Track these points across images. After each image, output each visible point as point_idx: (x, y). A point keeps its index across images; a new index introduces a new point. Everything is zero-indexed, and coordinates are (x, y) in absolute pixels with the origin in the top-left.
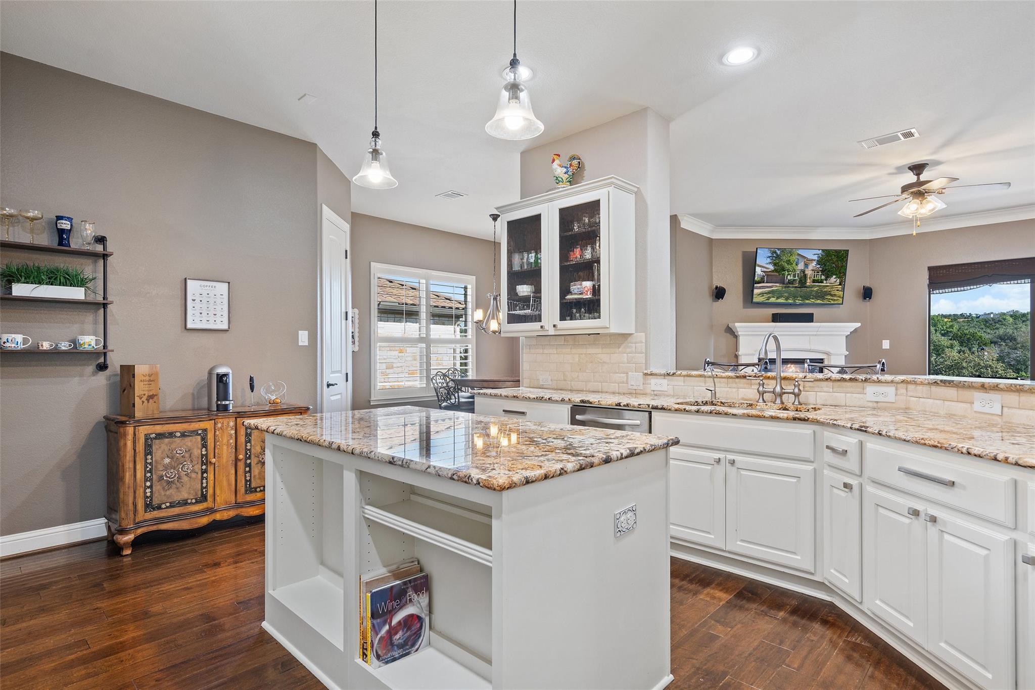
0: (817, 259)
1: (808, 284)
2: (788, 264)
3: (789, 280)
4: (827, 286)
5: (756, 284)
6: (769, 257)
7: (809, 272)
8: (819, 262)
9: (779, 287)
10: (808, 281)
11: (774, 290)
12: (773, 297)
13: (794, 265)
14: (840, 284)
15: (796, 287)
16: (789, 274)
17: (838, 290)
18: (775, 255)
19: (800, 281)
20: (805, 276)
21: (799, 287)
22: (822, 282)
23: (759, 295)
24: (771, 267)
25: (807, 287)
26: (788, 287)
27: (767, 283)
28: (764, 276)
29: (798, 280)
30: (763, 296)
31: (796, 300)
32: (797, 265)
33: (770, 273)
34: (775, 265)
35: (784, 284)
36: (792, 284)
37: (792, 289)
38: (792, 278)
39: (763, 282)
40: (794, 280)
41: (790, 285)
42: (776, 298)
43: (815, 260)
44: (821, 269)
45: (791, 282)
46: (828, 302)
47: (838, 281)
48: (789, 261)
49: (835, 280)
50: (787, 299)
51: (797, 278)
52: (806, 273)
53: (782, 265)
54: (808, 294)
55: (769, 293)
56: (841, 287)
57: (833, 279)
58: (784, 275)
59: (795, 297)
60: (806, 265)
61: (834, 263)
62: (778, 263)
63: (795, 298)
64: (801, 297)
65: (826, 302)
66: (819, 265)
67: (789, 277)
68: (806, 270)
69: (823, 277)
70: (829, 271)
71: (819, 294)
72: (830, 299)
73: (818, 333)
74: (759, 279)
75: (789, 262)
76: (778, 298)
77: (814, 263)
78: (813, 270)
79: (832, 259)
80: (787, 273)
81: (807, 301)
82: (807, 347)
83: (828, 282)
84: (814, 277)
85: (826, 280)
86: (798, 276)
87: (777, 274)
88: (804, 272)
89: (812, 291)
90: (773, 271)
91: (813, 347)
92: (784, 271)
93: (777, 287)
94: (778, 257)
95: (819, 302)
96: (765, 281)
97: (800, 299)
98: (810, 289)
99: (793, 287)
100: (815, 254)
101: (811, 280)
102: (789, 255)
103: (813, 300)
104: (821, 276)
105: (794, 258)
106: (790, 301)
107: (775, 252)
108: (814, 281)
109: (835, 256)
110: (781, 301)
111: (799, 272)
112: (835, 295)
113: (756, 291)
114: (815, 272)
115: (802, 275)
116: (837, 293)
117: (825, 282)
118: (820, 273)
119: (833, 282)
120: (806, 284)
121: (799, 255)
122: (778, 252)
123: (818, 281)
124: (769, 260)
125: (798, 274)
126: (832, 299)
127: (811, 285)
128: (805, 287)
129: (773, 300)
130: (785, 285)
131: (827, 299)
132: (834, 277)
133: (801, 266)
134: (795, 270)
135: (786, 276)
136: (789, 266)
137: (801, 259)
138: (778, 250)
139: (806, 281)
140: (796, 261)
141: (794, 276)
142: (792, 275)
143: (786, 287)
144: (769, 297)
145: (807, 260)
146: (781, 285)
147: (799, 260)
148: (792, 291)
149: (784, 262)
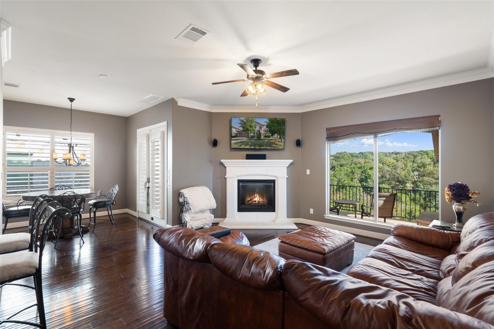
0: (266, 124)
1: (262, 138)
2: (250, 127)
3: (251, 136)
4: (273, 139)
5: (232, 138)
6: (240, 123)
7: (262, 132)
8: (267, 126)
9: (246, 139)
10: (262, 136)
11: (243, 141)
12: (243, 145)
13: (254, 128)
14: (280, 138)
15: (255, 140)
16: (251, 133)
17: (279, 142)
18: (243, 122)
19: (258, 137)
20: (260, 134)
21: (257, 140)
22: (270, 137)
23: (235, 144)
24: (241, 129)
25: (262, 140)
26: (251, 140)
27: (239, 137)
28: (237, 134)
29: (256, 136)
30: (237, 144)
31: (256, 147)
32: (255, 128)
33: (240, 132)
34: (243, 127)
36: (253, 138)
38: (253, 135)
39: (237, 137)
40: (254, 136)
41: (253, 139)
42: (244, 146)
43: (265, 125)
44: (269, 130)
45: (252, 137)
46: (273, 148)
47: (279, 136)
49: (277, 136)
50: (251, 146)
51: (255, 135)
52: (261, 132)
53: (247, 127)
54: (262, 143)
55: (240, 142)
56: (280, 140)
57: (276, 136)
58: (248, 133)
59: (255, 145)
60: (260, 128)
61: (276, 127)
64: (258, 145)
65: (272, 148)
66: (268, 128)
68: (261, 130)
69: (270, 135)
70: (273, 131)
71: (269, 144)
72: (274, 146)
73: (270, 165)
74: (235, 135)
75: (251, 126)
76: (245, 146)
77: (265, 127)
78: (264, 131)
79: (275, 125)
80: (250, 132)
81: (262, 148)
82: (264, 173)
83: (273, 137)
84: (265, 134)
85: (272, 136)
86: (256, 134)
87: (245, 132)
88: (259, 131)
89: (264, 142)
90: (242, 131)
91: (268, 174)
92: (249, 131)
93: (245, 139)
94: (245, 123)
95: (268, 148)
96: (238, 136)
97: (258, 146)
98: (264, 141)
99: (253, 140)
100: (265, 122)
101: (264, 136)
102: (251, 122)
103: (265, 147)
104: (269, 134)
105: (253, 124)
106: (253, 148)
107: (243, 121)
108: (265, 137)
109: (276, 123)
110: (247, 147)
112: (277, 144)
113: (233, 142)
114: (265, 132)
116: (278, 143)
117: (271, 137)
118: (268, 132)
119: (276, 137)
121: (256, 122)
122: (245, 121)
123: (267, 137)
124: (240, 125)
126: (276, 147)
127: (264, 139)
128: (260, 140)
129: (243, 147)
130: (249, 139)
131: (273, 146)
132: (276, 134)
133: (258, 128)
134: (254, 131)
135: (249, 134)
136: (251, 128)
137: (257, 124)
138: (245, 120)
139: (261, 137)
140: (255, 125)
141: (254, 134)
142: (253, 133)
143: (250, 140)
144: (240, 145)
145: (261, 125)
146: (247, 139)
147: (256, 125)
148: (253, 142)
149: (248, 126)
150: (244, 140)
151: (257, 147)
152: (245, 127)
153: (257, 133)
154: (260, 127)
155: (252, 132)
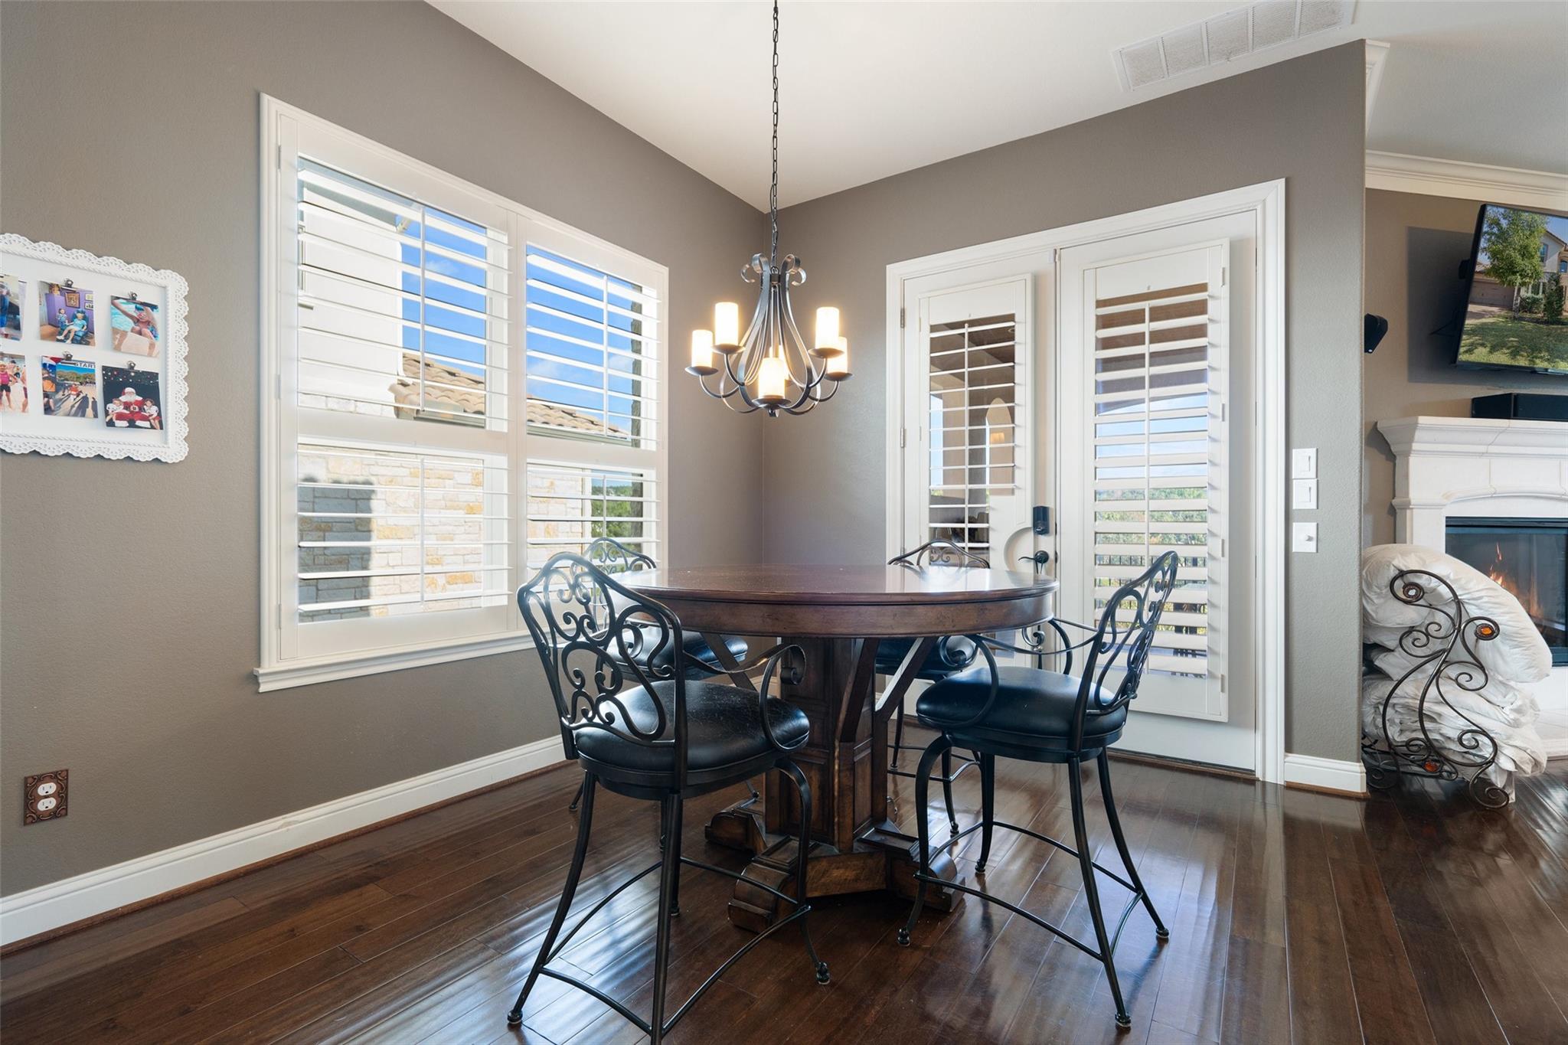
2: (1523, 256)
3: (1523, 300)
9: (1499, 316)
10: (1566, 305)
11: (1485, 324)
12: (1483, 345)
13: (1536, 260)
15: (1537, 321)
16: (1523, 284)
18: (1495, 230)
19: (1549, 304)
20: (1559, 292)
21: (1547, 323)
25: (1563, 324)
26: (1521, 319)
29: (1544, 301)
31: (1537, 357)
32: (1543, 260)
33: (1482, 279)
34: (1496, 256)
35: (1510, 309)
36: (1531, 312)
37: (1530, 326)
38: (1530, 294)
40: (1535, 301)
41: (1528, 315)
42: (1488, 349)
45: (1528, 306)
48: (1526, 247)
50: (1514, 354)
51: (1541, 296)
53: (1509, 258)
54: (1564, 341)
58: (1511, 284)
59: (1536, 348)
60: (1563, 263)
62: (1501, 252)
63: (1533, 351)
64: (1547, 349)
67: (1524, 293)
68: (1563, 275)
75: (1525, 252)
76: (1493, 349)
80: (1519, 280)
81: (1562, 365)
82: (1554, 488)
86: (1543, 292)
87: (1497, 281)
88: (1558, 281)
90: (1489, 274)
92: (1514, 273)
93: (1493, 317)
94: (1500, 233)
99: (1531, 320)
102: (1529, 230)
105: (1536, 242)
106: (1522, 362)
107: (1498, 224)
110: (1501, 358)
111: (1546, 281)
115: (1554, 288)
120: (1561, 314)
121: (1548, 235)
122: (1504, 223)
125: (1544, 284)
128: (1559, 322)
129: (1482, 354)
130: (1511, 314)
133: (1552, 264)
134: (1536, 274)
135: (1516, 288)
136: (1526, 262)
137: (1552, 246)
138: (1504, 219)
139: (1561, 306)
140: (1541, 250)
141: (1536, 290)
142: (1530, 286)
143: (1515, 318)
144: (1472, 344)
145: (1565, 250)
146: (1503, 313)
147: (1547, 246)
148: (1527, 331)
149: (1514, 249)
150: (1491, 320)
151: (1541, 357)
152: (1502, 252)
153: (1548, 291)
154: (1562, 261)
155: (1527, 280)
